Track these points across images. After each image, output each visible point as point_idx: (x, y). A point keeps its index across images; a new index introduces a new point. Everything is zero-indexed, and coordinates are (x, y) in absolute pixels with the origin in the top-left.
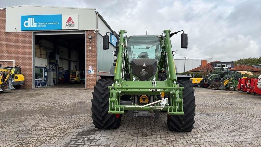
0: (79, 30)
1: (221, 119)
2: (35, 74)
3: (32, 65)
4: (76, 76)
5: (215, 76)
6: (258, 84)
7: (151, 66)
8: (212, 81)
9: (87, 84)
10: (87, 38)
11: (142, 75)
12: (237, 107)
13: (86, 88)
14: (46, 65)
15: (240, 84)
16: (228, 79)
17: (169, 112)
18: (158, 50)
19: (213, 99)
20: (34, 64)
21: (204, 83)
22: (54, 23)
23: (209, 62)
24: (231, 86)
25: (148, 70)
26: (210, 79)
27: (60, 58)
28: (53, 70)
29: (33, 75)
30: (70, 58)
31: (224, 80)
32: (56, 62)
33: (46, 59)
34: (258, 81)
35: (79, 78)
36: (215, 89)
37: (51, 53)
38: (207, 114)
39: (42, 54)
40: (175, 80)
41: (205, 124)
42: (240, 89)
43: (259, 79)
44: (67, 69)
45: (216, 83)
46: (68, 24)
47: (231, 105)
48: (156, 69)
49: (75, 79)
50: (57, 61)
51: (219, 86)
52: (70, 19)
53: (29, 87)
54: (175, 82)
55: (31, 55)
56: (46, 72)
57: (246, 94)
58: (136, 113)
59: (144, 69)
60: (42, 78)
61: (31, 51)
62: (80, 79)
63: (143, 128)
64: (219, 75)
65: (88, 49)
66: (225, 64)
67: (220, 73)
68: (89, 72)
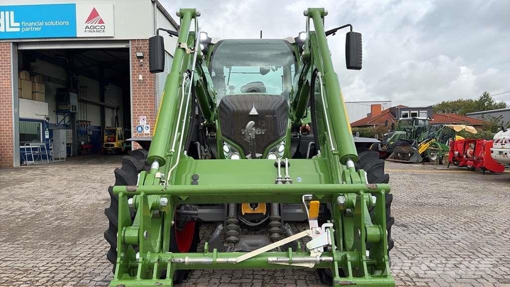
0: (116, 38)
1: (439, 239)
2: (20, 134)
3: (11, 115)
4: (117, 139)
5: (401, 134)
6: (492, 152)
7: (273, 113)
8: (394, 146)
10: (132, 55)
11: (248, 138)
12: (461, 204)
14: (48, 115)
15: (453, 151)
16: (427, 142)
17: (337, 278)
18: (288, 77)
19: (405, 185)
20: (17, 114)
21: (380, 149)
22: (59, 23)
23: (385, 107)
24: (433, 156)
25: (264, 125)
26: (391, 141)
27: (80, 100)
28: (66, 126)
29: (14, 137)
30: (104, 102)
31: (419, 143)
32: (71, 109)
33: (45, 102)
34: (494, 145)
35: (122, 143)
36: (401, 161)
37: (59, 90)
38: (403, 226)
39: (36, 92)
40: (353, 158)
41: (406, 256)
42: (452, 162)
43: (495, 141)
44: (98, 124)
45: (404, 149)
46: (89, 25)
47: (447, 199)
48: (286, 121)
49: (113, 145)
50: (74, 107)
51: (409, 155)
52: (94, 14)
53: (6, 163)
54: (351, 164)
55: (8, 93)
56: (47, 130)
57: (466, 172)
58: (232, 242)
59: (252, 123)
60: (38, 144)
61: (9, 85)
62: (125, 145)
63: (251, 277)
64: (409, 134)
65: (136, 80)
66: (417, 112)
67: (411, 130)
68: (140, 129)
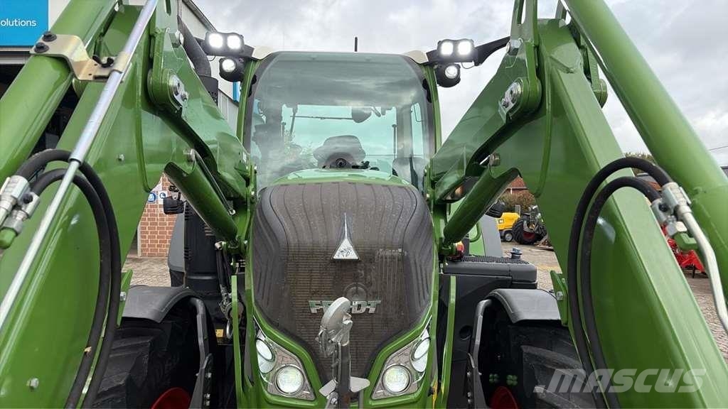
9: (142, 241)
13: (139, 255)
18: (406, 129)
68: (151, 197)
